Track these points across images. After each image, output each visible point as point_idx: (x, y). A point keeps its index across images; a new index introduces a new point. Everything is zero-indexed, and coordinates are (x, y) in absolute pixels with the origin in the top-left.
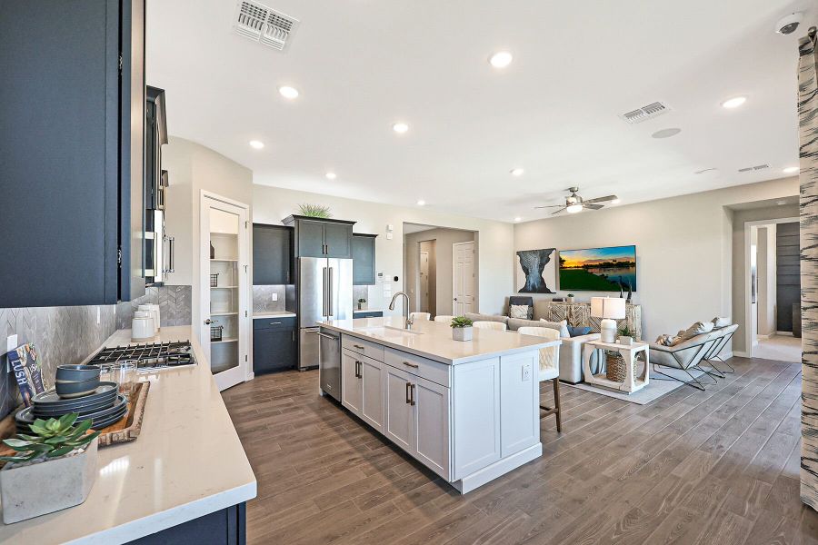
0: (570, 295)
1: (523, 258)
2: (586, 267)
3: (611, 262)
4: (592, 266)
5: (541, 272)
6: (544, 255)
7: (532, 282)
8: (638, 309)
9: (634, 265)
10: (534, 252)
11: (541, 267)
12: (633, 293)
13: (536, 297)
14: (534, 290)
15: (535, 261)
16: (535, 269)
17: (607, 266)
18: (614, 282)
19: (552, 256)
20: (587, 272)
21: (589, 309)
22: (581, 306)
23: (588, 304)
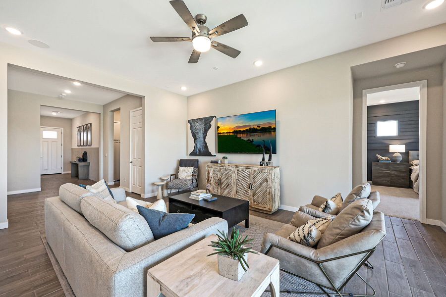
0: (224, 158)
1: (193, 126)
2: (236, 132)
3: (256, 127)
4: (240, 131)
5: (205, 137)
6: (207, 122)
7: (198, 146)
8: (277, 170)
9: (274, 129)
10: (200, 120)
11: (205, 132)
12: (273, 155)
13: (202, 159)
14: (200, 154)
15: (200, 127)
16: (201, 134)
17: (252, 131)
18: (259, 146)
19: (213, 123)
20: (237, 137)
21: (236, 171)
22: (230, 168)
23: (237, 166)
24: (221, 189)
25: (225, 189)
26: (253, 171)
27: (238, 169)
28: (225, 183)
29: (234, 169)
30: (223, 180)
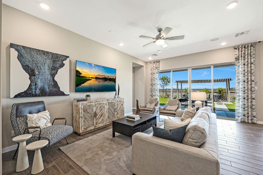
0: (88, 96)
1: (26, 56)
5: (53, 75)
6: (58, 59)
7: (39, 84)
10: (44, 53)
11: (54, 69)
15: (44, 61)
16: (45, 71)
21: (108, 103)
22: (103, 102)
23: (108, 100)
24: (96, 119)
25: (99, 118)
26: (117, 101)
27: (109, 101)
28: (100, 114)
29: (106, 102)
30: (98, 112)
